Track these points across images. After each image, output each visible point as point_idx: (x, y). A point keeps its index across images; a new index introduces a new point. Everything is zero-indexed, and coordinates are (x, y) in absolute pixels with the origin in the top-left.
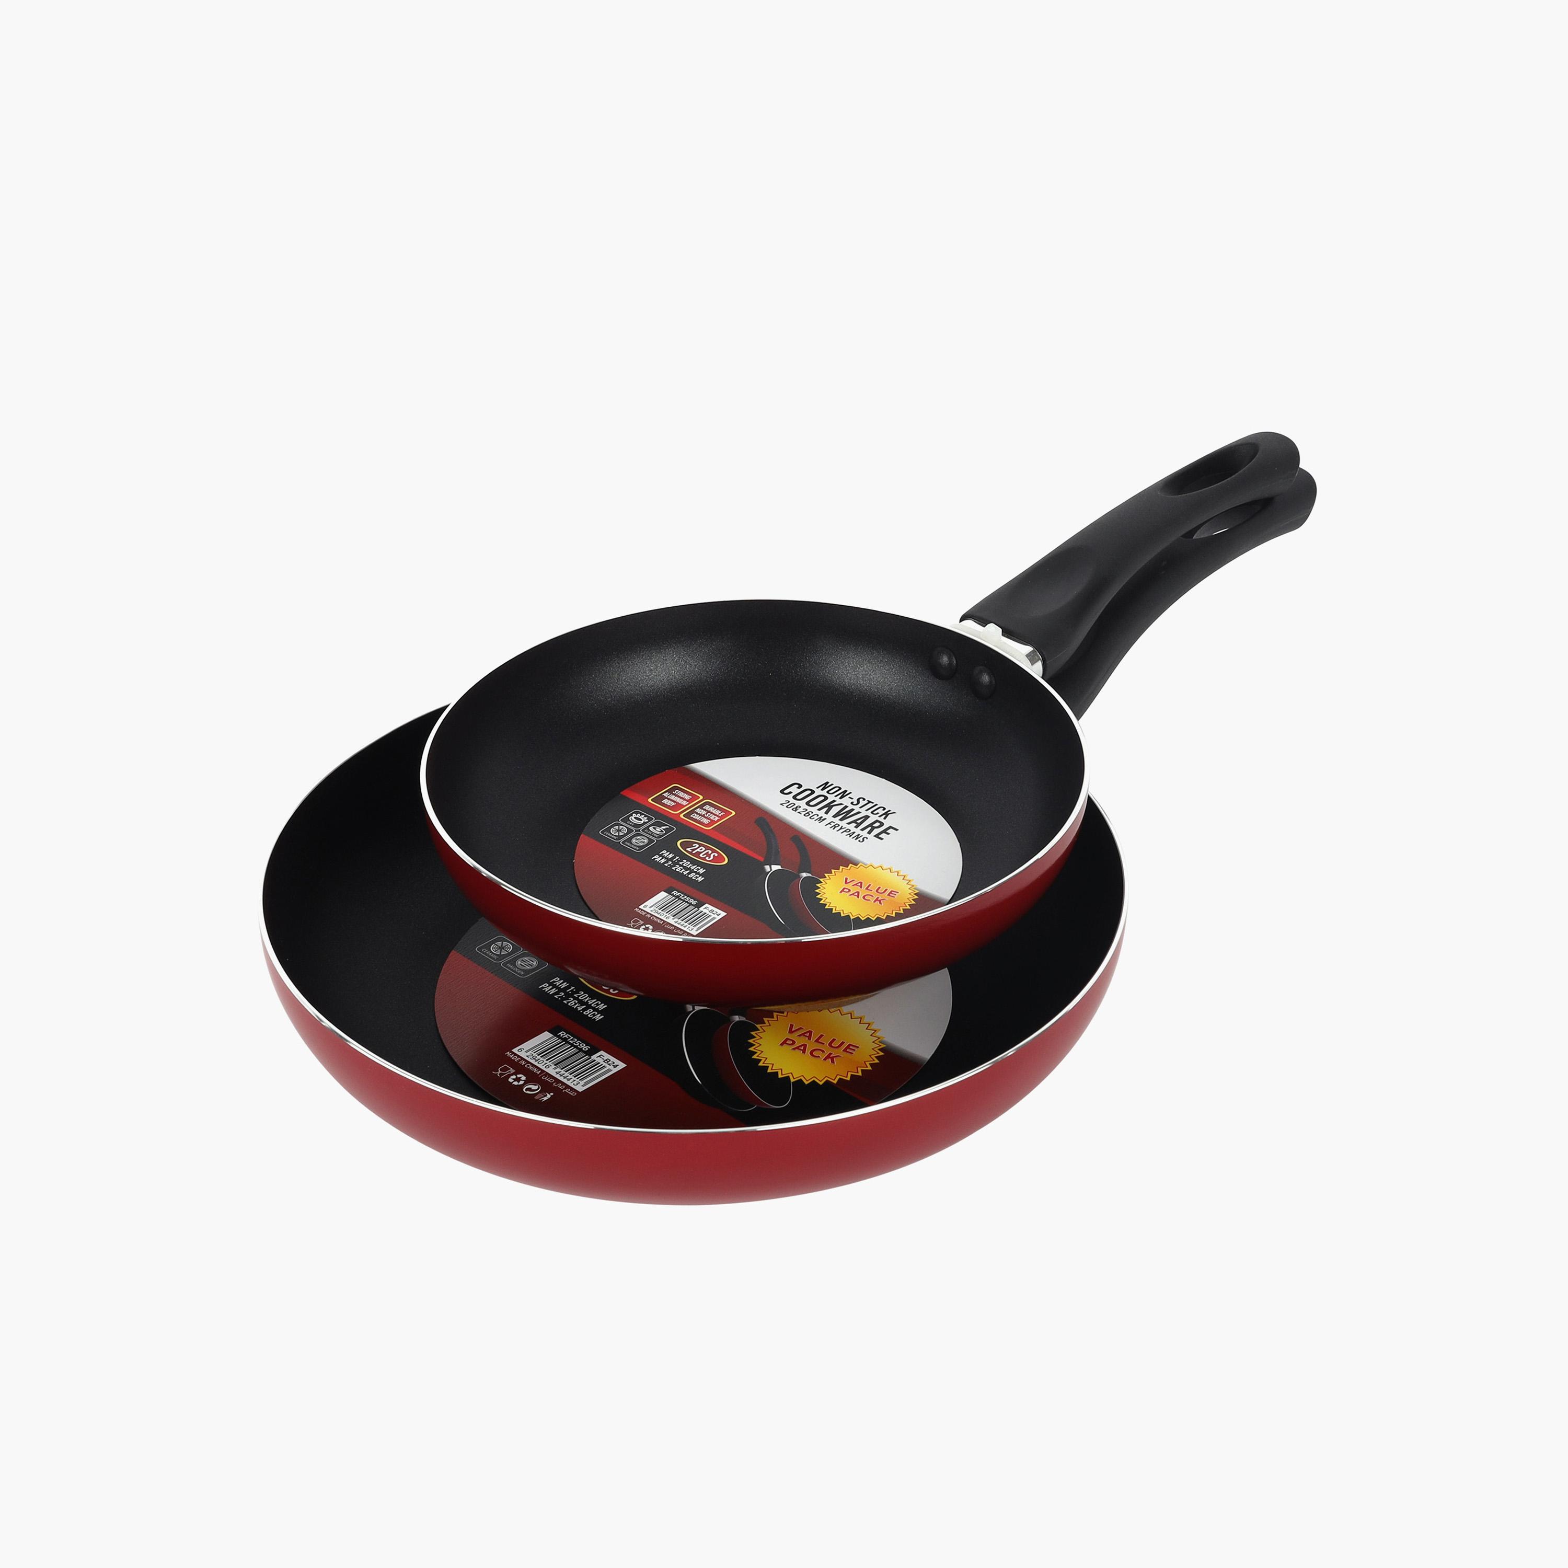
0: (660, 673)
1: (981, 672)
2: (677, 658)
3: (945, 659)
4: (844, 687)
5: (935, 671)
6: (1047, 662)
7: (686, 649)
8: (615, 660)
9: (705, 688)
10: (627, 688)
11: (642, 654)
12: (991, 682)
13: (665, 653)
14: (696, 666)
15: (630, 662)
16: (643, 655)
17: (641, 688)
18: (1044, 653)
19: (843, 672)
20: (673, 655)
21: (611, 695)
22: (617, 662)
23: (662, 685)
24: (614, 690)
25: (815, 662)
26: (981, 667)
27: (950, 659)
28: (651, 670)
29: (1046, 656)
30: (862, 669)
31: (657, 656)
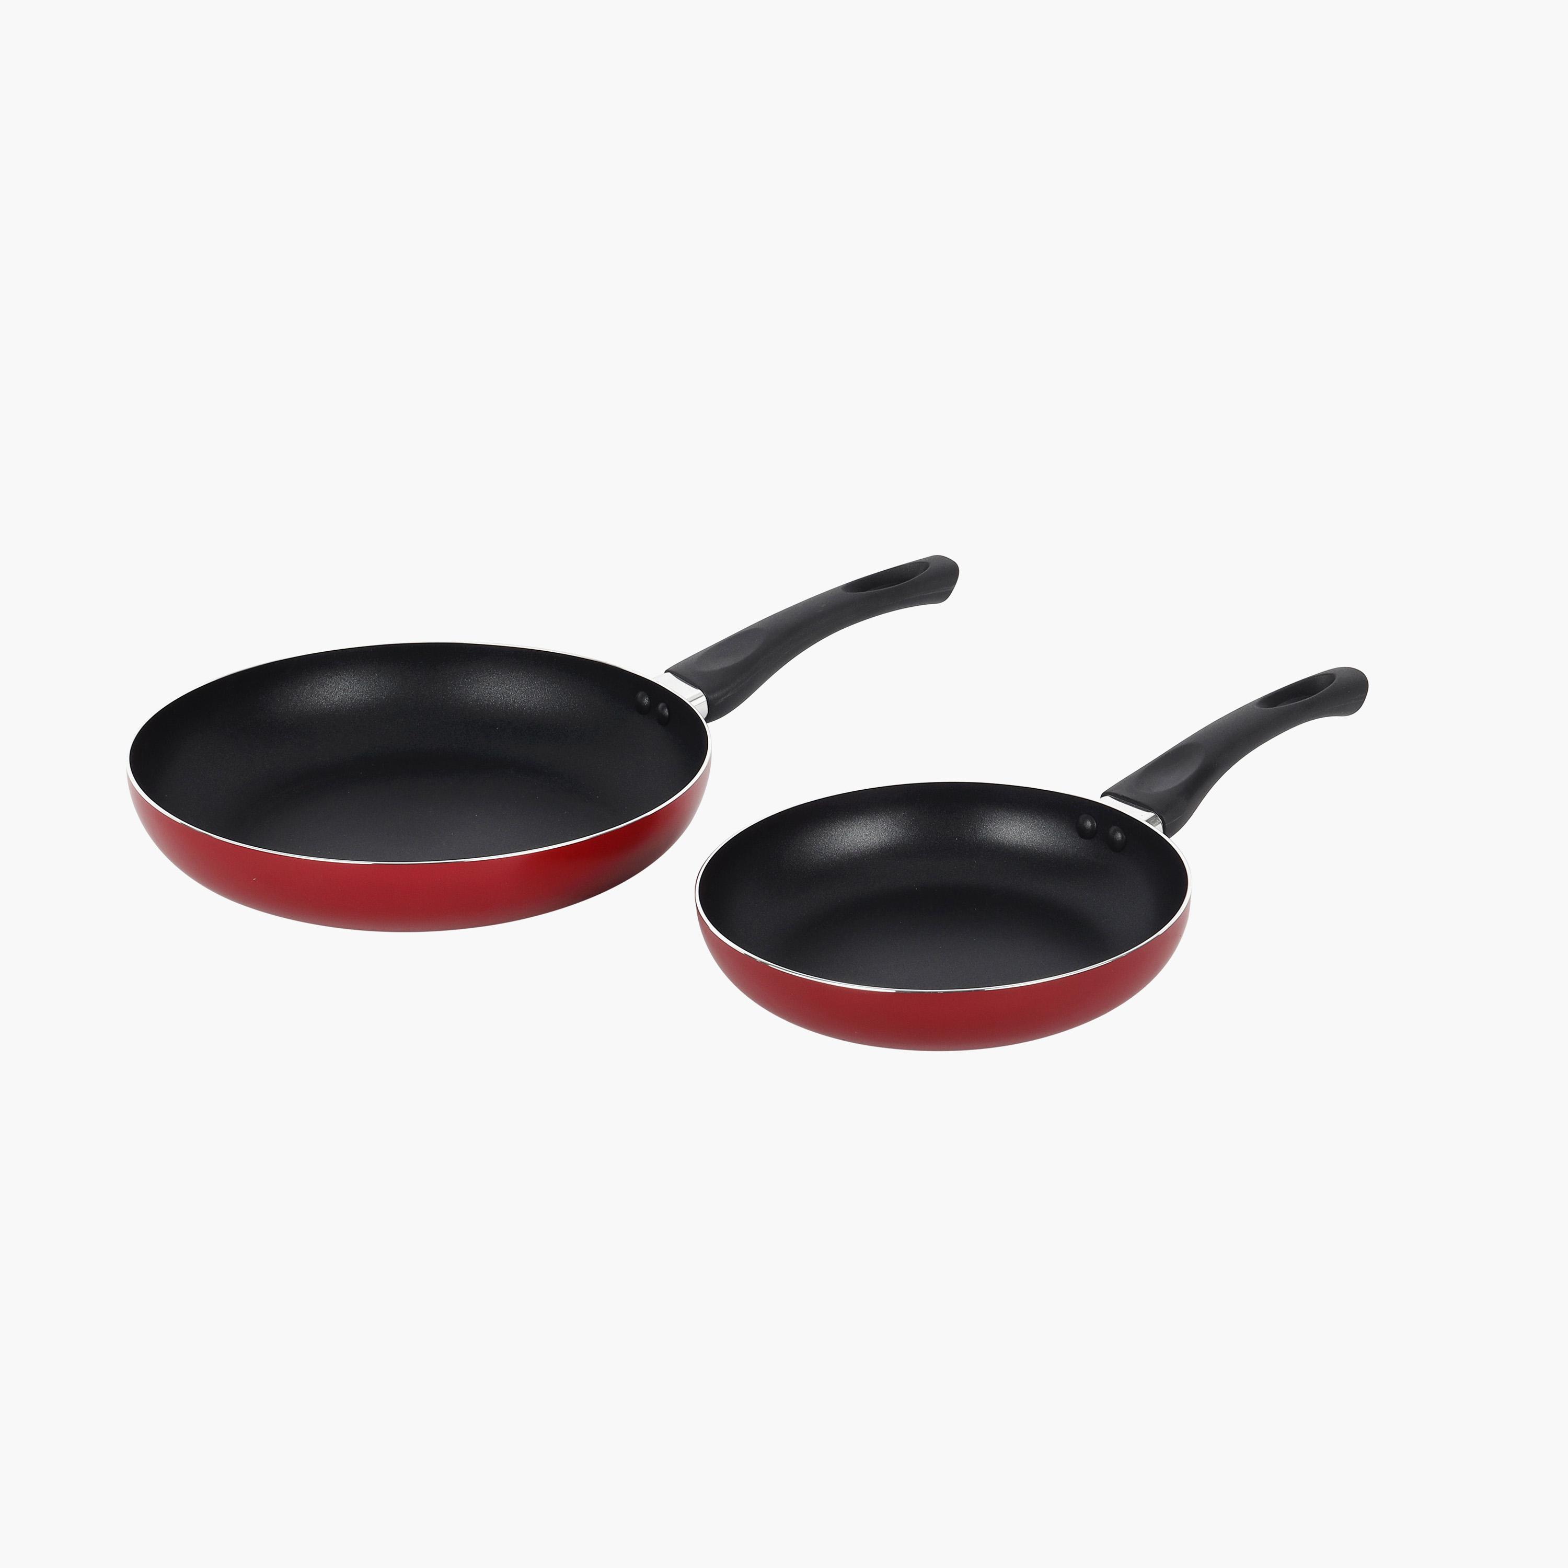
1: (1115, 832)
2: (886, 826)
3: (1089, 824)
4: (1013, 847)
5: (1082, 833)
6: (1166, 824)
7: (893, 819)
10: (849, 848)
11: (859, 822)
12: (1122, 838)
13: (877, 823)
14: (900, 832)
16: (860, 824)
18: (1164, 818)
19: (1012, 837)
24: (839, 849)
25: (990, 830)
26: (1115, 827)
27: (1092, 823)
28: (867, 835)
29: (1165, 820)
30: (1026, 834)
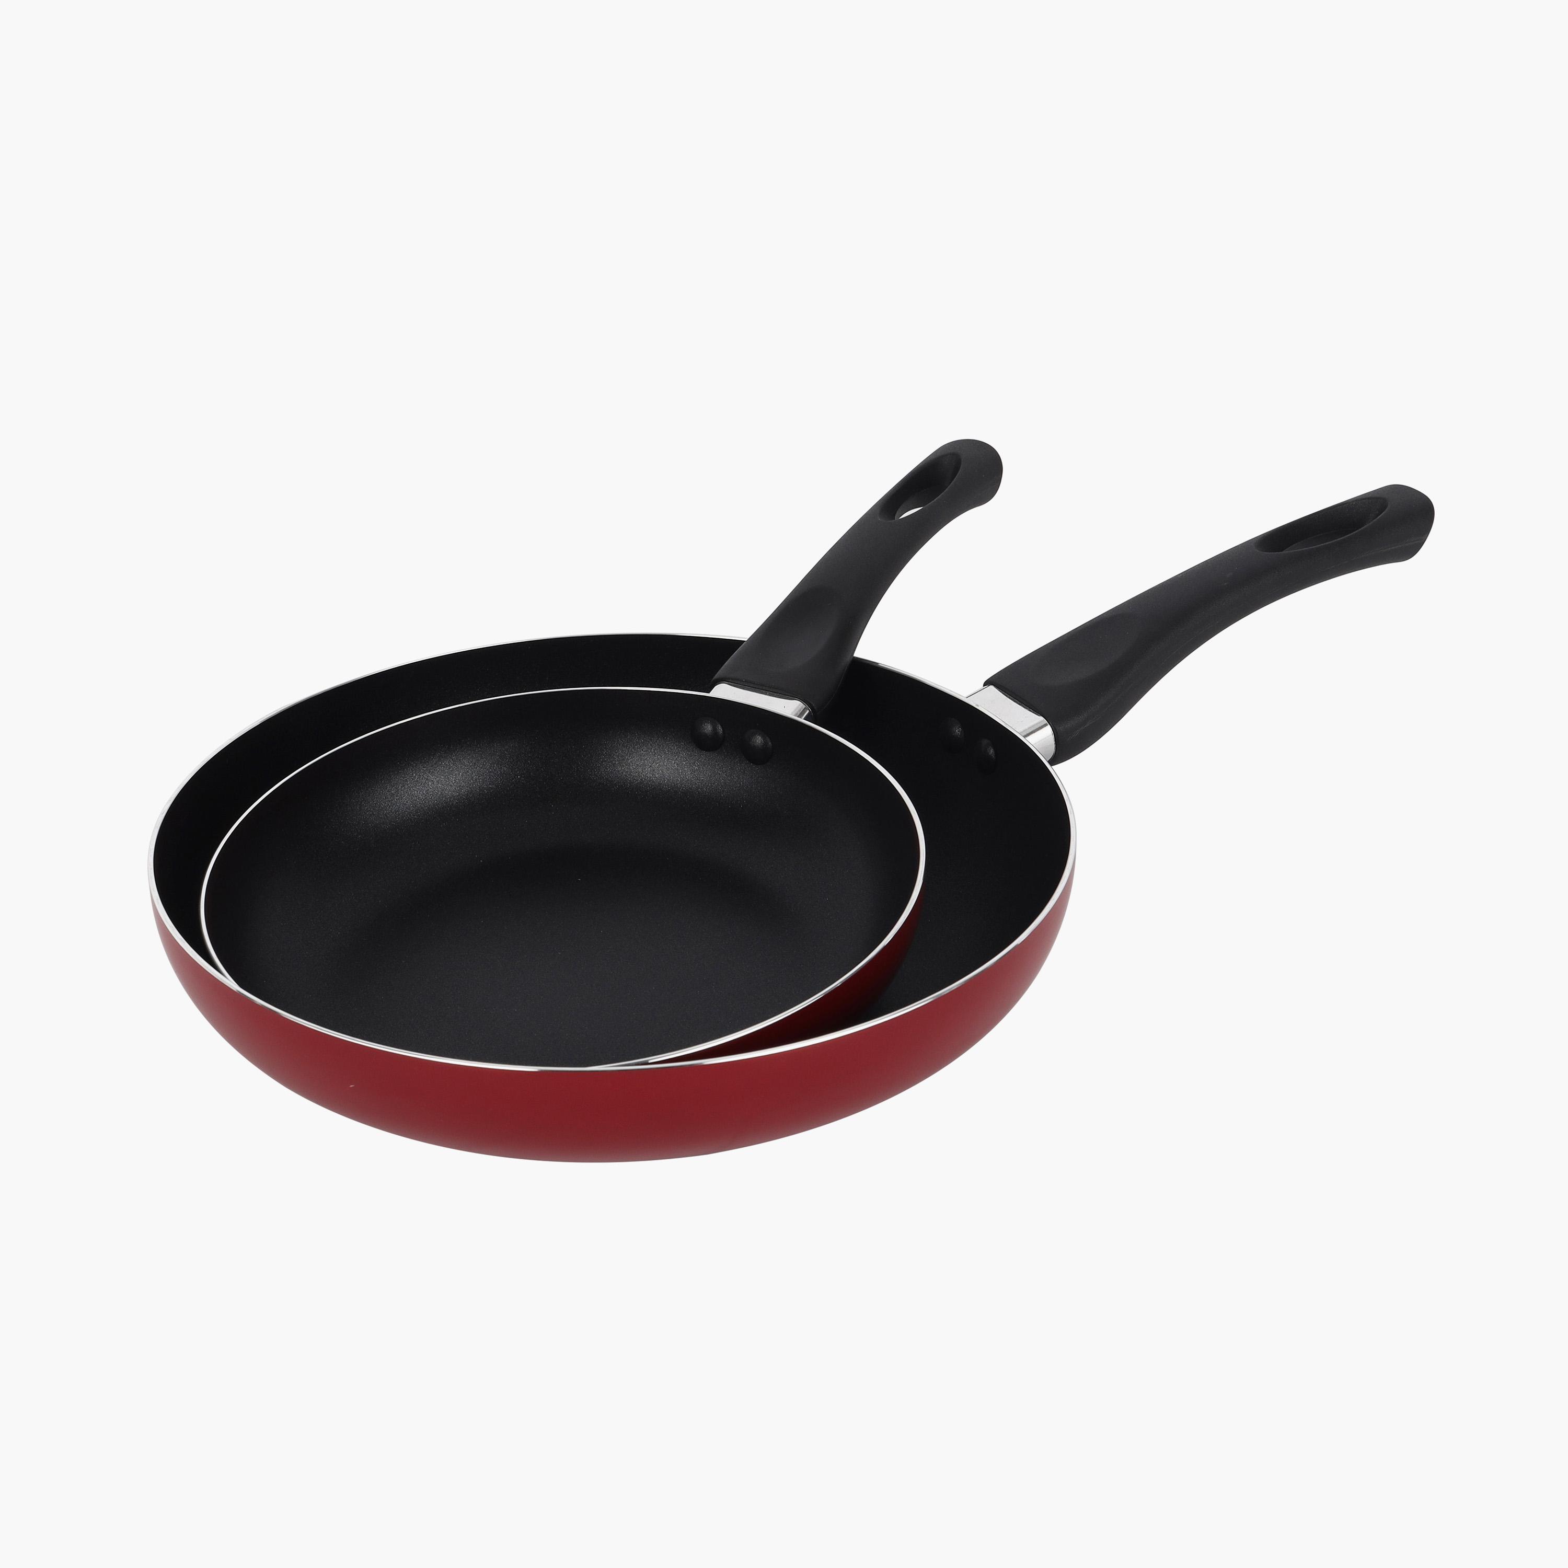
0: (402, 796)
1: (752, 735)
3: (709, 728)
8: (354, 790)
9: (452, 804)
12: (765, 743)
15: (370, 789)
17: (385, 815)
20: (413, 774)
21: (356, 829)
22: (357, 792)
23: (407, 808)
27: (715, 727)
31: (396, 778)
